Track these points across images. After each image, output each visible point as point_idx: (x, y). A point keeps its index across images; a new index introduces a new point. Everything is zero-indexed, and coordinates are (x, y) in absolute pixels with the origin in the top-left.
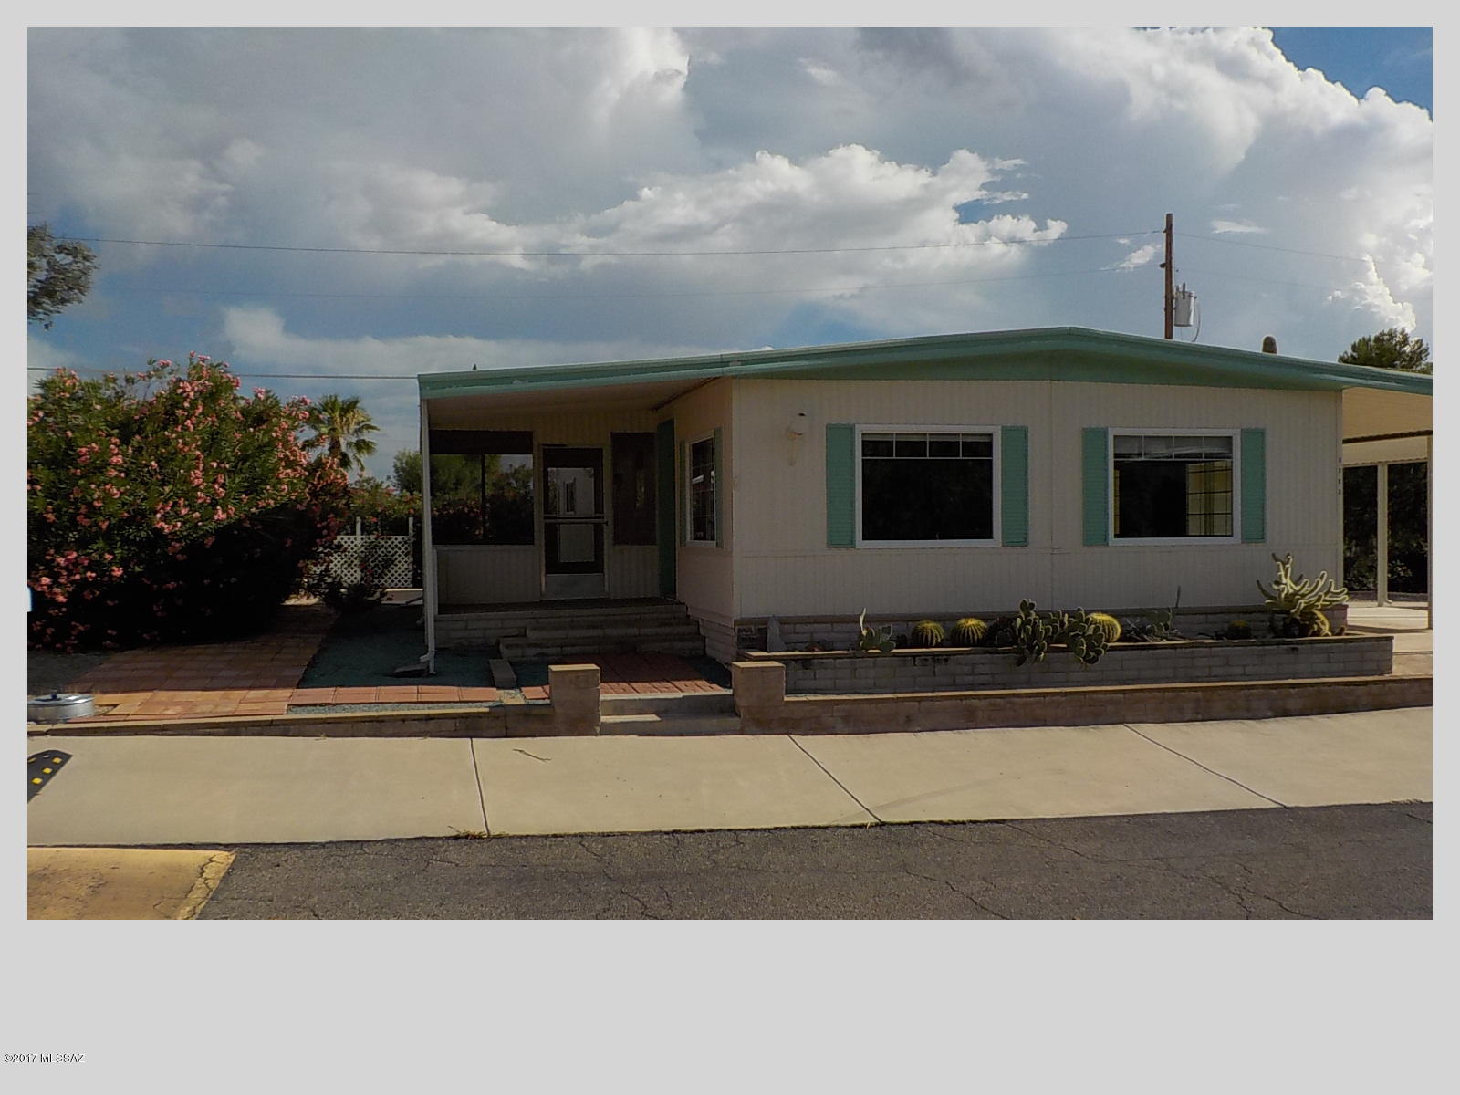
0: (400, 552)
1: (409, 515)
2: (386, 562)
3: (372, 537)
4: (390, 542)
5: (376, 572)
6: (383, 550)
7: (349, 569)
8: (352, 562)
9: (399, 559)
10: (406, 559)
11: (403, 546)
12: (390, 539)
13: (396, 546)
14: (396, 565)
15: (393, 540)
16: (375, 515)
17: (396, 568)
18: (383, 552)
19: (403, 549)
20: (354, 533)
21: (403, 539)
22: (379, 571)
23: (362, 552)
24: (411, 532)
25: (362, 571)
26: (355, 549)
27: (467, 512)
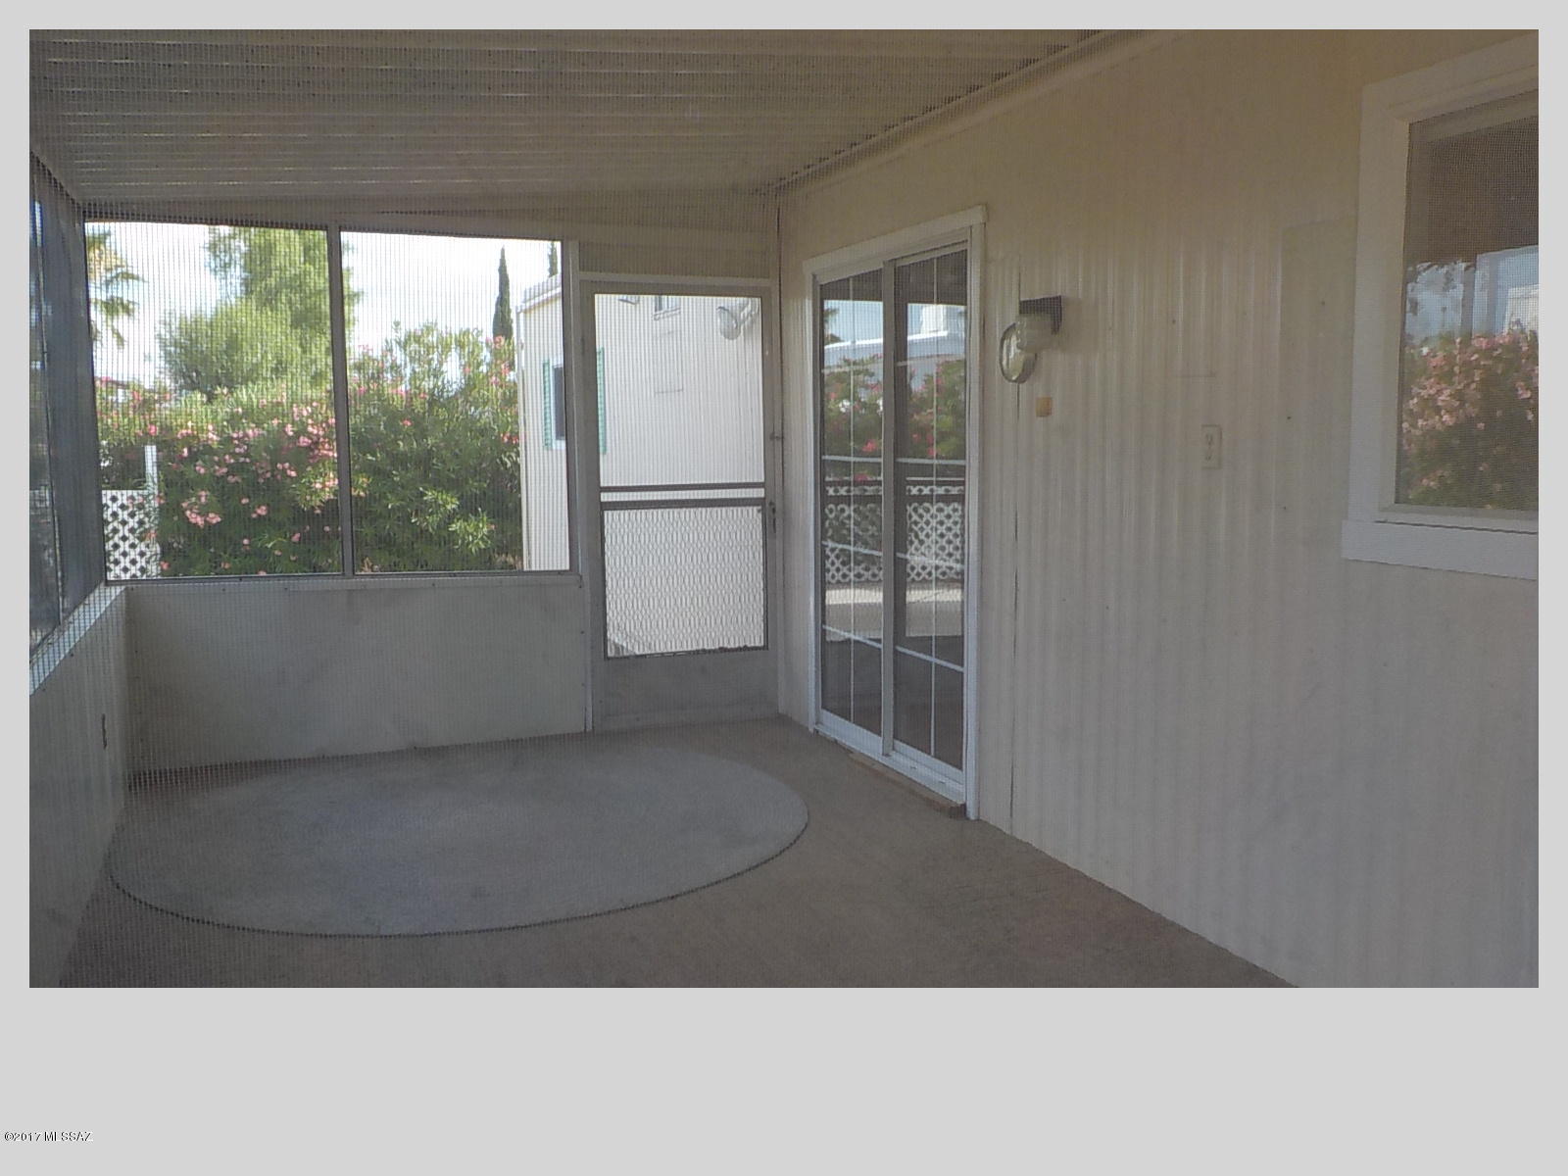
0: (124, 531)
1: (147, 438)
9: (124, 546)
10: (142, 547)
11: (132, 515)
13: (116, 515)
15: (107, 501)
19: (132, 523)
21: (132, 498)
24: (151, 479)
27: (291, 434)
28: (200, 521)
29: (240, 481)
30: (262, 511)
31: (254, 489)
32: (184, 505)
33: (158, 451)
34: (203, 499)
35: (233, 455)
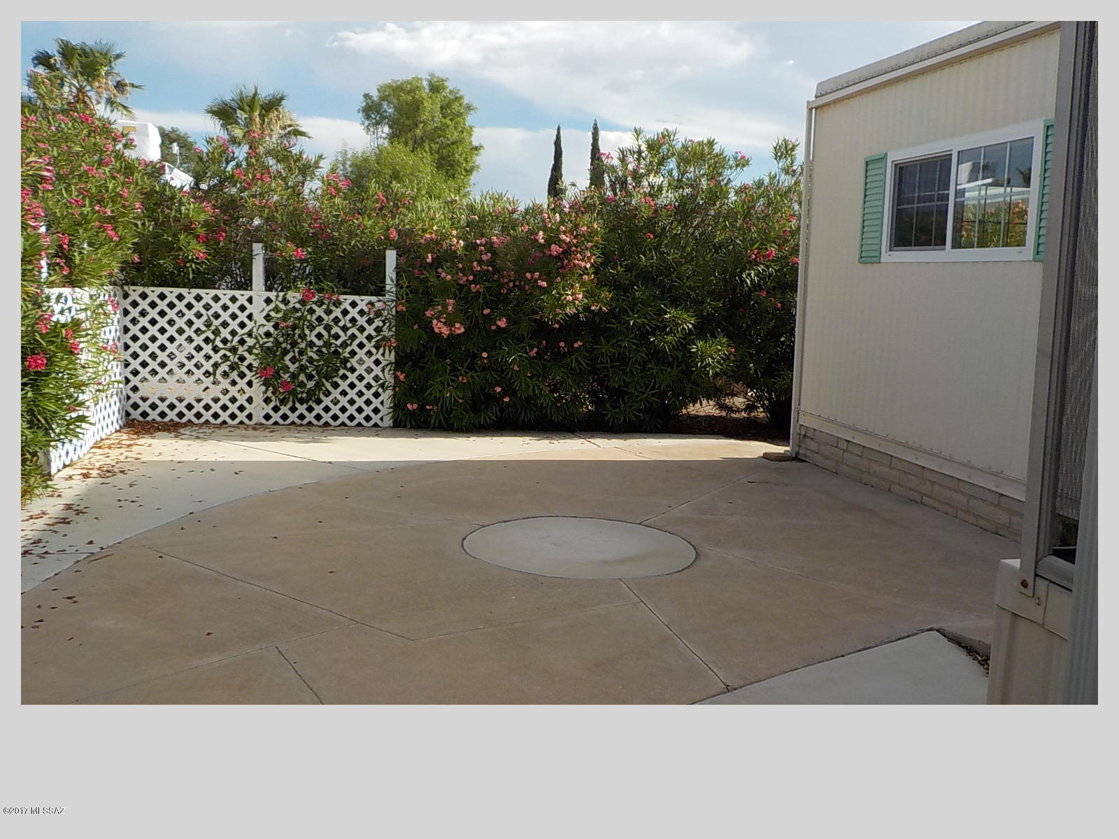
0: (361, 338)
1: (387, 243)
2: (327, 361)
3: (294, 297)
4: (337, 312)
5: (302, 385)
6: (320, 329)
7: (234, 375)
8: (242, 359)
9: (361, 353)
10: (378, 355)
11: (370, 322)
12: (337, 304)
13: (353, 320)
14: (353, 370)
15: (346, 305)
16: (301, 241)
17: (352, 378)
18: (319, 336)
19: (370, 330)
20: (246, 284)
21: (371, 304)
22: (310, 384)
23: (268, 334)
24: (390, 285)
25: (266, 384)
26: (250, 325)
27: (542, 241)
28: (445, 331)
29: (482, 290)
30: (502, 323)
31: (496, 299)
32: (428, 313)
33: (399, 255)
34: (450, 308)
35: (480, 262)
